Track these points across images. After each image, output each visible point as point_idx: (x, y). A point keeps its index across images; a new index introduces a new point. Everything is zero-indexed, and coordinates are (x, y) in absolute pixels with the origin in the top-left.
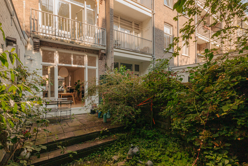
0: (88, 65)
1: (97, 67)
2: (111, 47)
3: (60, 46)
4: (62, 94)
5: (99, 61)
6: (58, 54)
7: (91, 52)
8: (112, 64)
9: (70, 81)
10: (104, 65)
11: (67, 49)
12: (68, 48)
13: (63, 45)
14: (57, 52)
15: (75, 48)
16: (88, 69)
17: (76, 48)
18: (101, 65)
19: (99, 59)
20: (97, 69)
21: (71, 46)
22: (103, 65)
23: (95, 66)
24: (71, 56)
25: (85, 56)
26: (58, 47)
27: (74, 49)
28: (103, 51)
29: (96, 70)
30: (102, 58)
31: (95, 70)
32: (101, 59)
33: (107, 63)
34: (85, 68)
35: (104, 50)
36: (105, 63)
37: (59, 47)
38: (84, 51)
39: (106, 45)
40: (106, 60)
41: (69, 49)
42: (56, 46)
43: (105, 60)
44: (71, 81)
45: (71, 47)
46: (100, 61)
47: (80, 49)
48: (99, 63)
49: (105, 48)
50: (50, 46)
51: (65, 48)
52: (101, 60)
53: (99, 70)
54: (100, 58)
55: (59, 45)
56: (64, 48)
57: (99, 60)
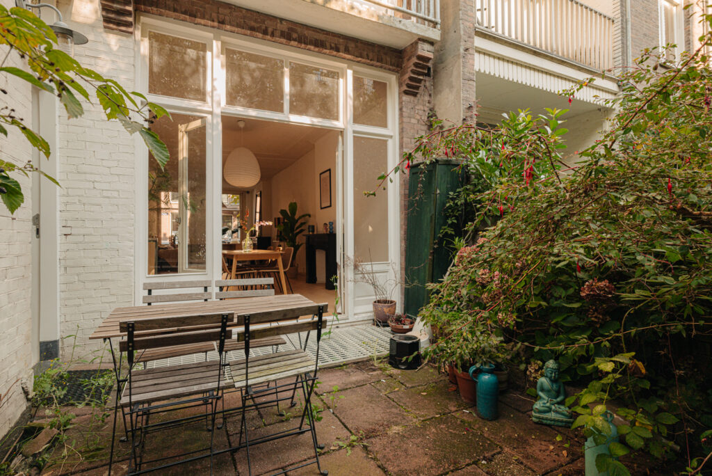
0: (357, 119)
1: (392, 129)
2: (462, 26)
3: (235, 14)
4: (237, 256)
5: (401, 103)
6: (223, 58)
7: (371, 55)
8: (470, 107)
9: (258, 210)
10: (426, 119)
11: (265, 32)
12: (270, 30)
13: (248, 10)
14: (216, 45)
15: (299, 30)
16: (354, 137)
17: (306, 32)
18: (413, 121)
19: (405, 88)
20: (391, 137)
21: (282, 20)
22: (418, 117)
23: (384, 124)
24: (282, 73)
25: (344, 75)
26: (221, 17)
27: (295, 35)
28: (427, 47)
29: (390, 143)
30: (418, 88)
31: (382, 144)
32: (411, 90)
33: (436, 109)
34: (342, 132)
35: (432, 43)
36: (426, 109)
37: (227, 18)
38: (342, 48)
39: (438, 20)
40: (430, 95)
41: (273, 35)
42: (214, 15)
43: (427, 98)
44: (260, 213)
45: (284, 27)
46: (405, 98)
47: (322, 37)
48: (401, 109)
49: (435, 34)
50: (185, 13)
51: (256, 25)
52: (412, 98)
53: (405, 139)
54: (408, 86)
55: (227, 11)
56: (252, 29)
57: (400, 98)
